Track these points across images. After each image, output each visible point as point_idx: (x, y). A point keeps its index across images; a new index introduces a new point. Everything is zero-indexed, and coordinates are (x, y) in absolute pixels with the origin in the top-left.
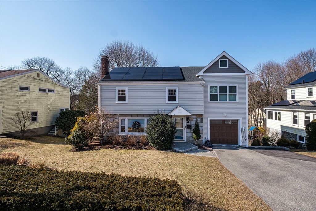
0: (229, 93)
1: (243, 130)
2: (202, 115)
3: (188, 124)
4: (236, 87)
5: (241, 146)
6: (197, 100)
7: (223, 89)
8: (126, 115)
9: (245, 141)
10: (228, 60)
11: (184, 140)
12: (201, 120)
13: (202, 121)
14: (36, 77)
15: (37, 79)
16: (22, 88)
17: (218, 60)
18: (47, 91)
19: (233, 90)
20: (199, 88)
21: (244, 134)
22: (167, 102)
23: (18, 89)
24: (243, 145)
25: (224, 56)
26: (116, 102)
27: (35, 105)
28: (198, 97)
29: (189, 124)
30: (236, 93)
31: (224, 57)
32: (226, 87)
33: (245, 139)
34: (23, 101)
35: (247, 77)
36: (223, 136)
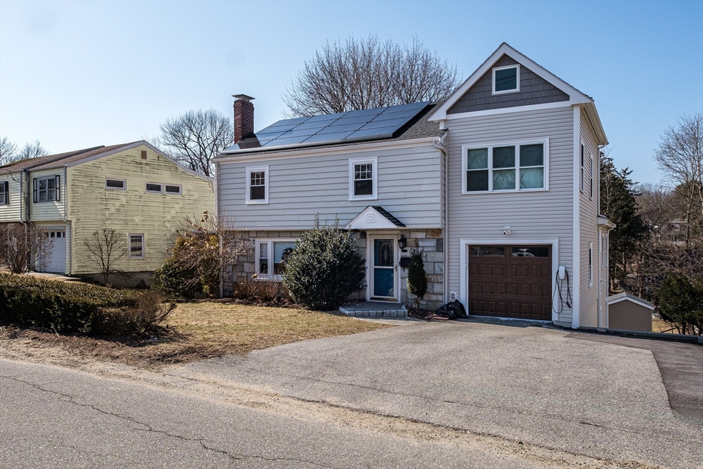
0: (521, 166)
1: (562, 275)
2: (439, 231)
3: (404, 254)
4: (541, 146)
5: (555, 323)
6: (423, 188)
7: (503, 156)
8: (269, 233)
9: (567, 308)
10: (517, 67)
11: (395, 297)
12: (437, 244)
13: (440, 247)
14: (139, 159)
15: (141, 164)
16: (111, 183)
17: (490, 71)
18: (163, 189)
19: (533, 155)
20: (429, 156)
21: (564, 289)
22: (352, 196)
23: (104, 185)
24: (561, 320)
25: (505, 55)
26: (247, 203)
27: (137, 219)
28: (425, 181)
29: (408, 254)
30: (542, 164)
31: (505, 59)
32: (513, 148)
33: (568, 304)
34: (113, 210)
35: (577, 113)
36: (506, 292)
